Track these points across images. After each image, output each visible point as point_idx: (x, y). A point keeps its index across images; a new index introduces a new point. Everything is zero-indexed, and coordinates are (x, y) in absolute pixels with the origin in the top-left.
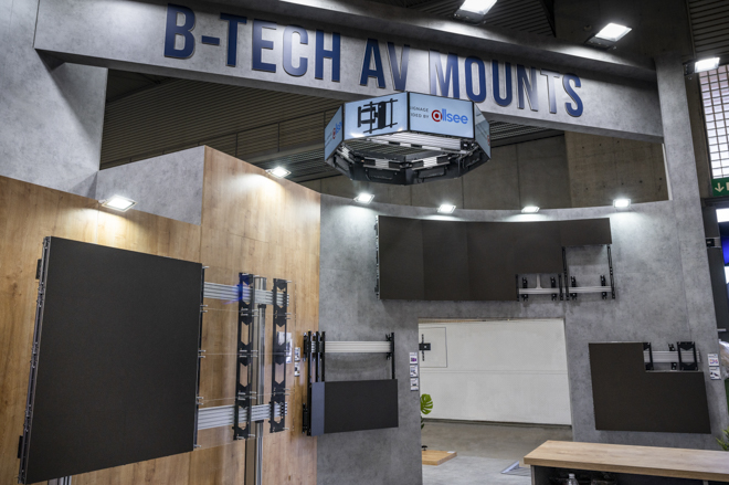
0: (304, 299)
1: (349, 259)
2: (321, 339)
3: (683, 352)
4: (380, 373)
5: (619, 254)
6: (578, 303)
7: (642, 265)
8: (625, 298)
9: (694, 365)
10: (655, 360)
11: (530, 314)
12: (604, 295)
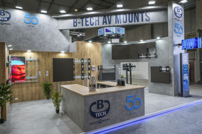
0: (98, 60)
1: (107, 53)
2: (101, 66)
3: (167, 68)
4: (113, 72)
5: (158, 48)
6: (150, 59)
7: (162, 51)
8: (159, 57)
9: (169, 71)
10: (162, 70)
11: (141, 61)
12: (155, 57)
